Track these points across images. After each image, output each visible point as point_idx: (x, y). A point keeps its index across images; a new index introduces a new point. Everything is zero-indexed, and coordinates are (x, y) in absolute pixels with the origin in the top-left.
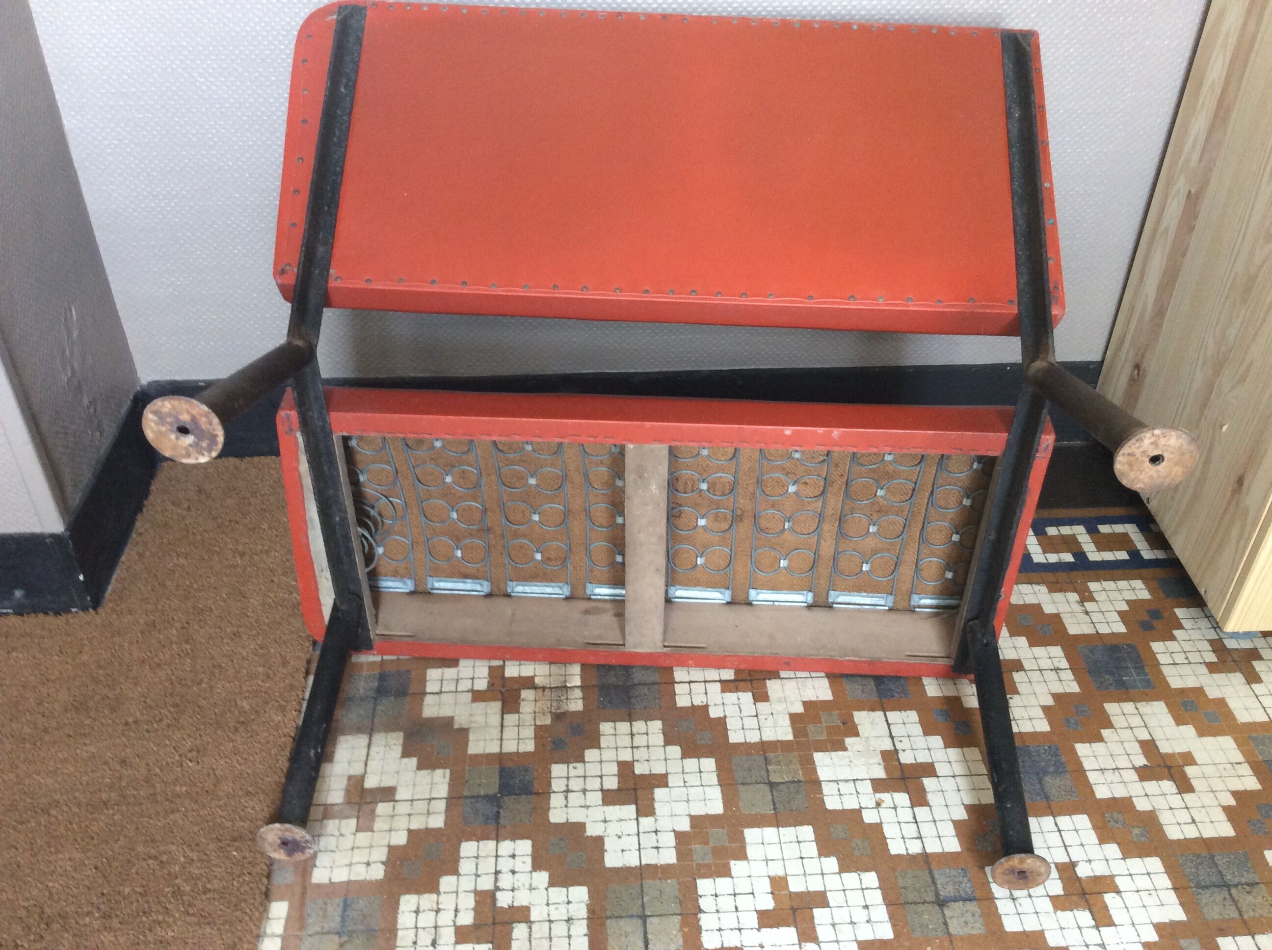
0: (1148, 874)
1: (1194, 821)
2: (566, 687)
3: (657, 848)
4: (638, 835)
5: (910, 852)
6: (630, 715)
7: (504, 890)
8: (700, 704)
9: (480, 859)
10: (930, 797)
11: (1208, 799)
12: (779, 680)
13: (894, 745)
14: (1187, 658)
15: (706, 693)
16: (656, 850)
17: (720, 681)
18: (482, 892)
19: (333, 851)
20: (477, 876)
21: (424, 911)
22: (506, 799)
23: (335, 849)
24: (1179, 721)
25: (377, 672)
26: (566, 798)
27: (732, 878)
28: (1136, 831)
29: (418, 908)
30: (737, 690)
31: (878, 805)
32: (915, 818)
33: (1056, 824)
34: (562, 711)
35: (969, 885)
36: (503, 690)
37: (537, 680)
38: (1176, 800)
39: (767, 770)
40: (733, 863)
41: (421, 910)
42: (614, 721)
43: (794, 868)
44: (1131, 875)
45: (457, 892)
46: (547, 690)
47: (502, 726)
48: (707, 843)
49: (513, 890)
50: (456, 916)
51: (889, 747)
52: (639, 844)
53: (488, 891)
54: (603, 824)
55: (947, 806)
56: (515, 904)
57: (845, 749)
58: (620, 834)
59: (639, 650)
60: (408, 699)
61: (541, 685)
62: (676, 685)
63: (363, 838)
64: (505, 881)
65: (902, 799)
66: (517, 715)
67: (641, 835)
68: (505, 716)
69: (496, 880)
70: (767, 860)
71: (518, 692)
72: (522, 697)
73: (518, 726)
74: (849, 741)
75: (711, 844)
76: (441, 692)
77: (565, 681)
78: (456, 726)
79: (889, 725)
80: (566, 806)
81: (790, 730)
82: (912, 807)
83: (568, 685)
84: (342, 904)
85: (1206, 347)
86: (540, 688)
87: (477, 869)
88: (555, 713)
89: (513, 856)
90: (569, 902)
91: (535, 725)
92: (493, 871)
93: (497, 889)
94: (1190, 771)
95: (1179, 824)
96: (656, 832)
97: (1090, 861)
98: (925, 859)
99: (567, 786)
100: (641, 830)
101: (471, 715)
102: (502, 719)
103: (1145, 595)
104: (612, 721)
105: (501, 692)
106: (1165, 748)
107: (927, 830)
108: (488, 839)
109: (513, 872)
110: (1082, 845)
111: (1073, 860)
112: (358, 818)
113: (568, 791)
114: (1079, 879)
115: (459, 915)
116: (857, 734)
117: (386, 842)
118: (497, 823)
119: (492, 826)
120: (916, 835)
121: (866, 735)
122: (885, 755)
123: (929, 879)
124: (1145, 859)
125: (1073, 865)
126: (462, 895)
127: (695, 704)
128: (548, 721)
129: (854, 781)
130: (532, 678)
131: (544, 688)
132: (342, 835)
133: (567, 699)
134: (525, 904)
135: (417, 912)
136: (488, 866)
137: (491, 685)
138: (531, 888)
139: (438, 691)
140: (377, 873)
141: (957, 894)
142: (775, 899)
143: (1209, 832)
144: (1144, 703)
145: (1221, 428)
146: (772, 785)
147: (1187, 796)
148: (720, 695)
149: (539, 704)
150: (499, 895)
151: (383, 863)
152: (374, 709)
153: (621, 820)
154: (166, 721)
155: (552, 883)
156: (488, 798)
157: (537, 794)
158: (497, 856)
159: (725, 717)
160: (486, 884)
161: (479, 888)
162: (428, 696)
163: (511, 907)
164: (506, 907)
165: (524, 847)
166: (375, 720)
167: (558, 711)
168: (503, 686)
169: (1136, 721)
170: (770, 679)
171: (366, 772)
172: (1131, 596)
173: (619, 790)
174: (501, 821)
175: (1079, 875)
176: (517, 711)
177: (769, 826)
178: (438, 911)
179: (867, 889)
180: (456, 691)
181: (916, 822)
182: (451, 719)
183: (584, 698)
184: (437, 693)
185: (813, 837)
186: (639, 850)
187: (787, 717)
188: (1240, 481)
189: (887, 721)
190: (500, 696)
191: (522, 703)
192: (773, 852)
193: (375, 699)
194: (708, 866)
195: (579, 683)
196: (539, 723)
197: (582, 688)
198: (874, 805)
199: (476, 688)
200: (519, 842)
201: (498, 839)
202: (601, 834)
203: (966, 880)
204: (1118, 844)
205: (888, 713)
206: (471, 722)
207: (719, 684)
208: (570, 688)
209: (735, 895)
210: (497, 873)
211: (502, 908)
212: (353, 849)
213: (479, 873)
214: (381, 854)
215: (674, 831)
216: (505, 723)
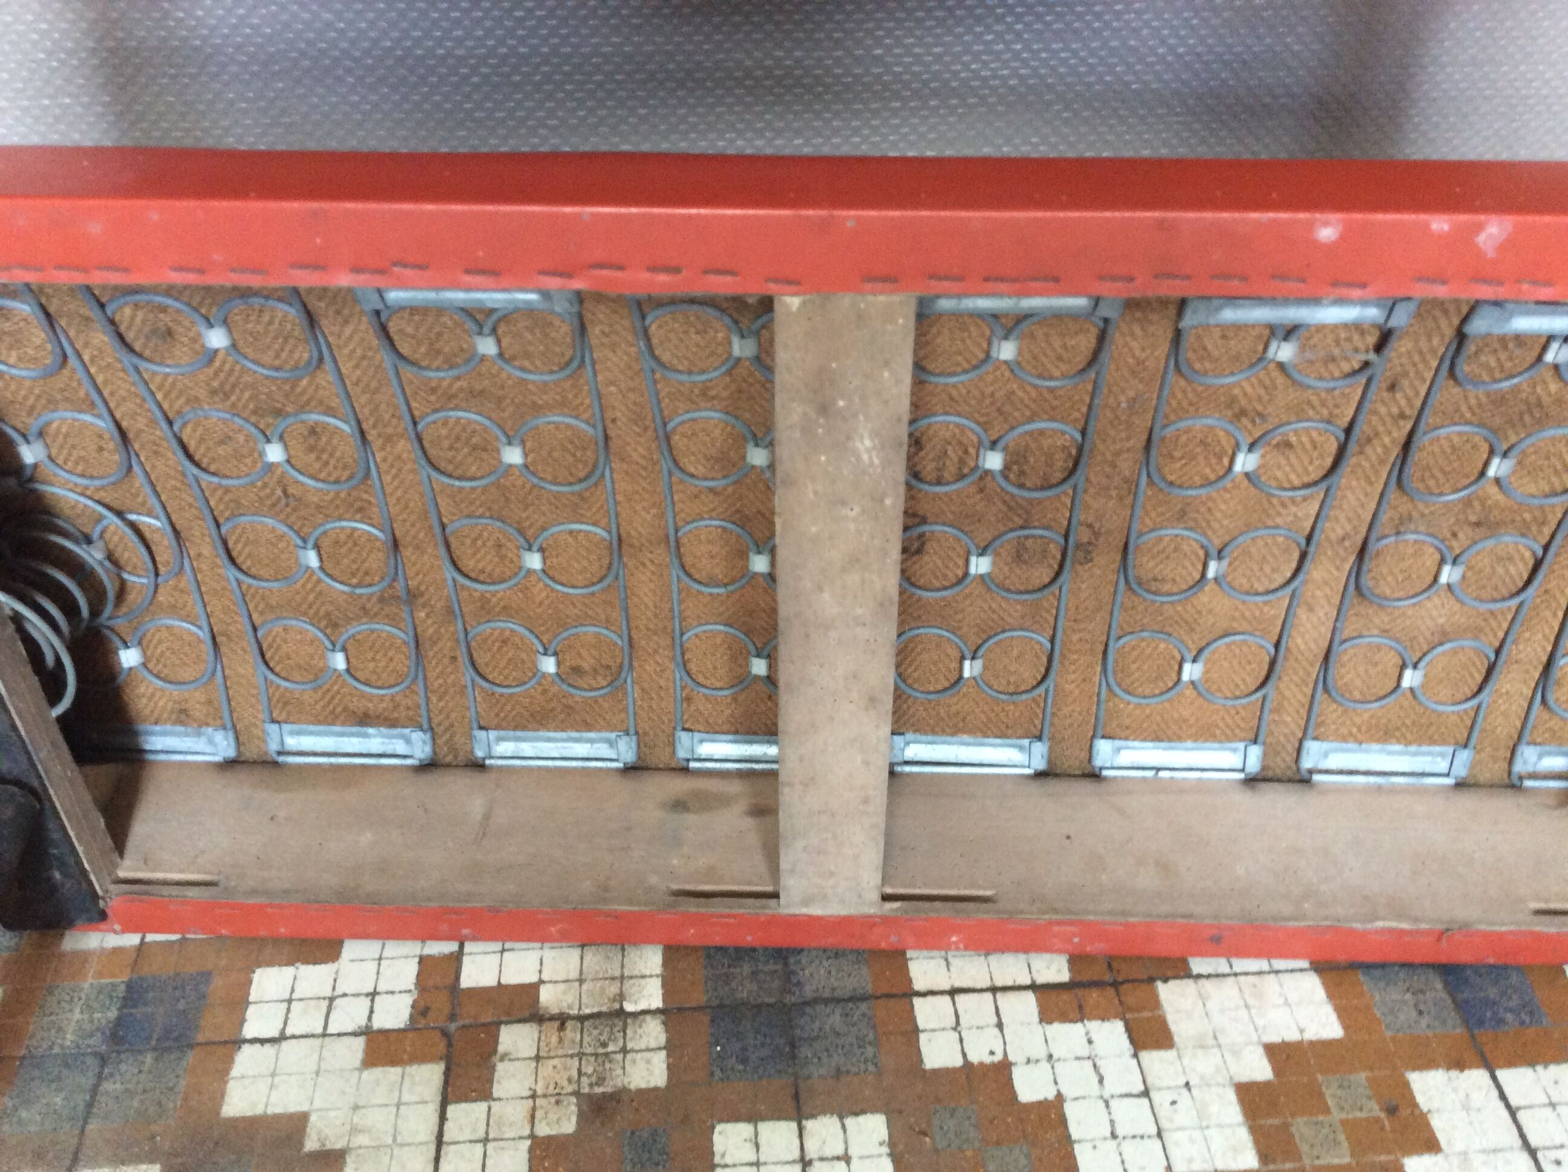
2: (621, 1013)
6: (796, 1097)
8: (988, 1059)
12: (1189, 982)
15: (1000, 1025)
17: (1033, 987)
25: (121, 979)
30: (1080, 1014)
34: (609, 1088)
36: (453, 1027)
37: (545, 996)
42: (753, 1118)
46: (569, 1024)
47: (439, 1141)
59: (816, 911)
60: (191, 1057)
61: (555, 1011)
62: (917, 1002)
66: (483, 1106)
68: (452, 1110)
71: (492, 1030)
72: (501, 1048)
73: (486, 1140)
74: (1414, 1168)
76: (282, 1038)
77: (621, 997)
78: (311, 1145)
79: (1512, 1112)
81: (1243, 1135)
83: (629, 1007)
86: (552, 1018)
88: (589, 1096)
91: (532, 1136)
101: (356, 1108)
102: (443, 1118)
104: (749, 1119)
105: (445, 1034)
116: (1431, 1145)
121: (1459, 1146)
127: (974, 1057)
128: (569, 1126)
130: (532, 990)
131: (562, 1020)
133: (624, 1051)
137: (420, 1011)
139: (275, 1033)
148: (1038, 1029)
149: (547, 1069)
152: (94, 1090)
159: (1060, 1098)
162: (246, 1049)
166: (91, 1127)
167: (598, 1090)
168: (452, 1017)
170: (1166, 980)
176: (485, 1094)
180: (324, 1035)
182: (298, 1123)
183: (670, 1047)
184: (272, 1040)
187: (1231, 1096)
189: (1503, 1097)
190: (442, 1047)
191: (500, 1067)
193: (103, 1060)
195: (657, 1002)
196: (542, 1129)
197: (666, 1014)
199: (381, 1022)
205: (1500, 1076)
206: (355, 1130)
207: (1030, 997)
208: (635, 1015)
216: (451, 1131)
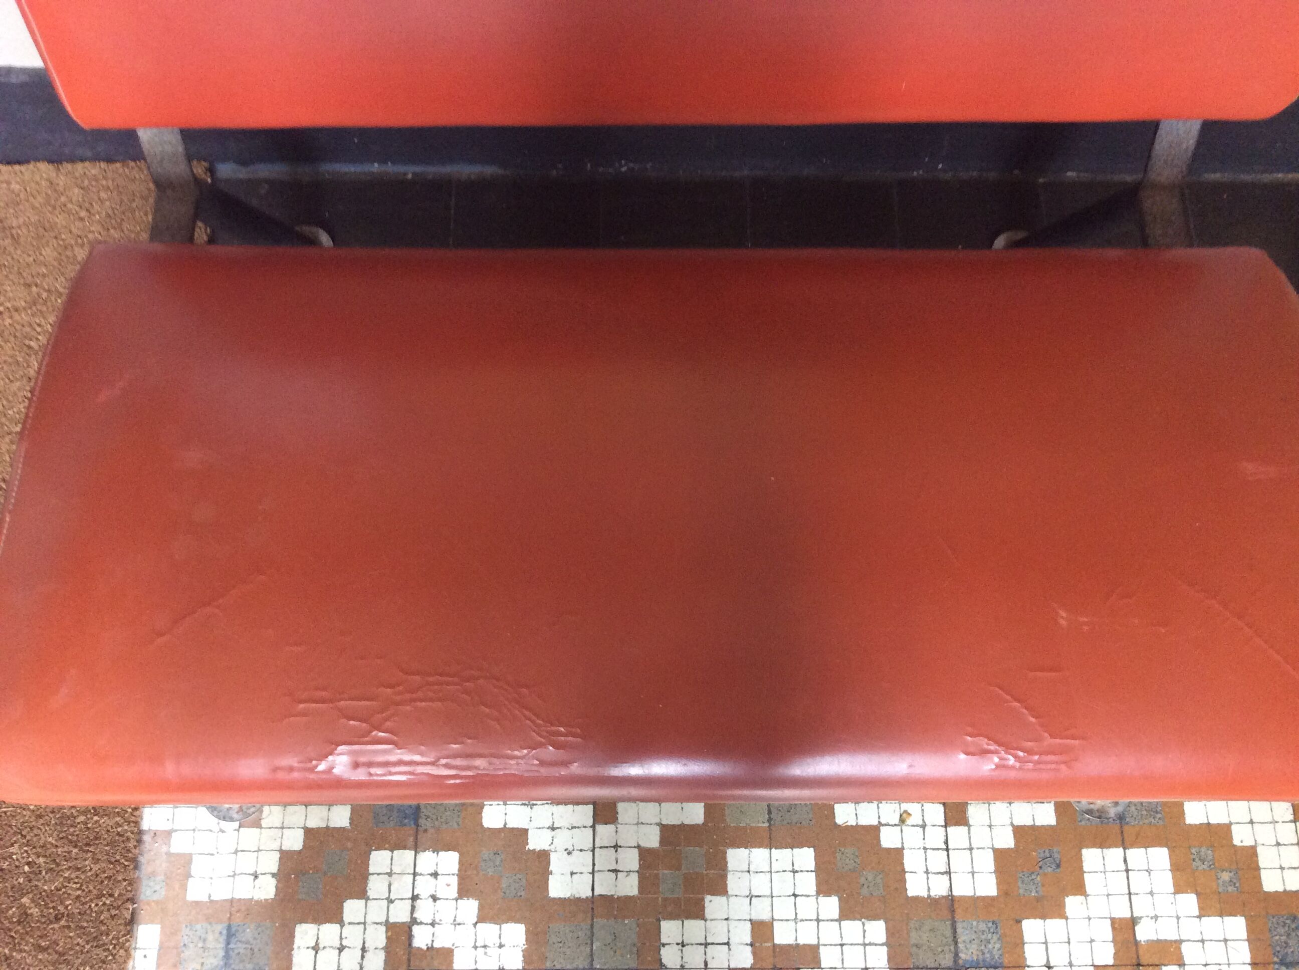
0: (1226, 941)
3: (616, 871)
4: (593, 850)
5: (932, 894)
7: (421, 923)
9: (394, 876)
10: (971, 818)
16: (613, 875)
18: (395, 924)
19: (212, 854)
20: (390, 901)
21: (324, 948)
23: (214, 850)
27: (705, 920)
28: (1226, 876)
29: (317, 944)
31: (903, 820)
32: (946, 843)
33: (1126, 861)
35: (998, 946)
38: (1289, 832)
40: (708, 900)
41: (321, 946)
43: (783, 909)
44: (1203, 941)
45: (364, 923)
48: (679, 868)
49: (433, 924)
50: (363, 957)
52: (594, 865)
53: (403, 923)
54: (550, 833)
55: (990, 826)
56: (436, 945)
58: (571, 849)
63: (249, 836)
64: (424, 911)
65: (935, 814)
67: (597, 850)
69: (413, 908)
70: (751, 897)
75: (684, 869)
80: (504, 801)
82: (946, 826)
84: (225, 932)
87: (390, 891)
89: (436, 876)
90: (501, 946)
92: (410, 896)
93: (414, 921)
95: (1282, 868)
96: (616, 847)
97: (1156, 917)
98: (951, 903)
100: (597, 843)
107: (960, 861)
108: (405, 848)
109: (435, 898)
110: (1151, 893)
111: (1136, 915)
114: (1136, 943)
115: (367, 955)
117: (276, 846)
118: (417, 825)
119: (410, 829)
120: (943, 869)
123: (950, 934)
124: (1226, 919)
125: (1133, 922)
126: (370, 929)
132: (222, 831)
134: (448, 945)
135: (316, 949)
136: (402, 887)
138: (456, 924)
140: (267, 889)
141: (981, 957)
142: (754, 953)
150: (416, 929)
151: (274, 875)
153: (573, 828)
155: (482, 918)
158: (415, 874)
160: (400, 914)
161: (391, 920)
163: (430, 949)
164: (425, 948)
165: (449, 861)
174: (422, 821)
175: (1139, 937)
177: (760, 846)
178: (341, 949)
179: (870, 944)
181: (947, 850)
185: (812, 867)
186: (593, 873)
192: (760, 885)
194: (678, 900)
198: (898, 821)
200: (442, 854)
201: (417, 848)
202: (547, 848)
203: (995, 937)
204: (1198, 895)
209: (706, 945)
210: (415, 898)
211: (419, 949)
212: (236, 852)
213: (393, 897)
214: (271, 863)
215: (638, 847)
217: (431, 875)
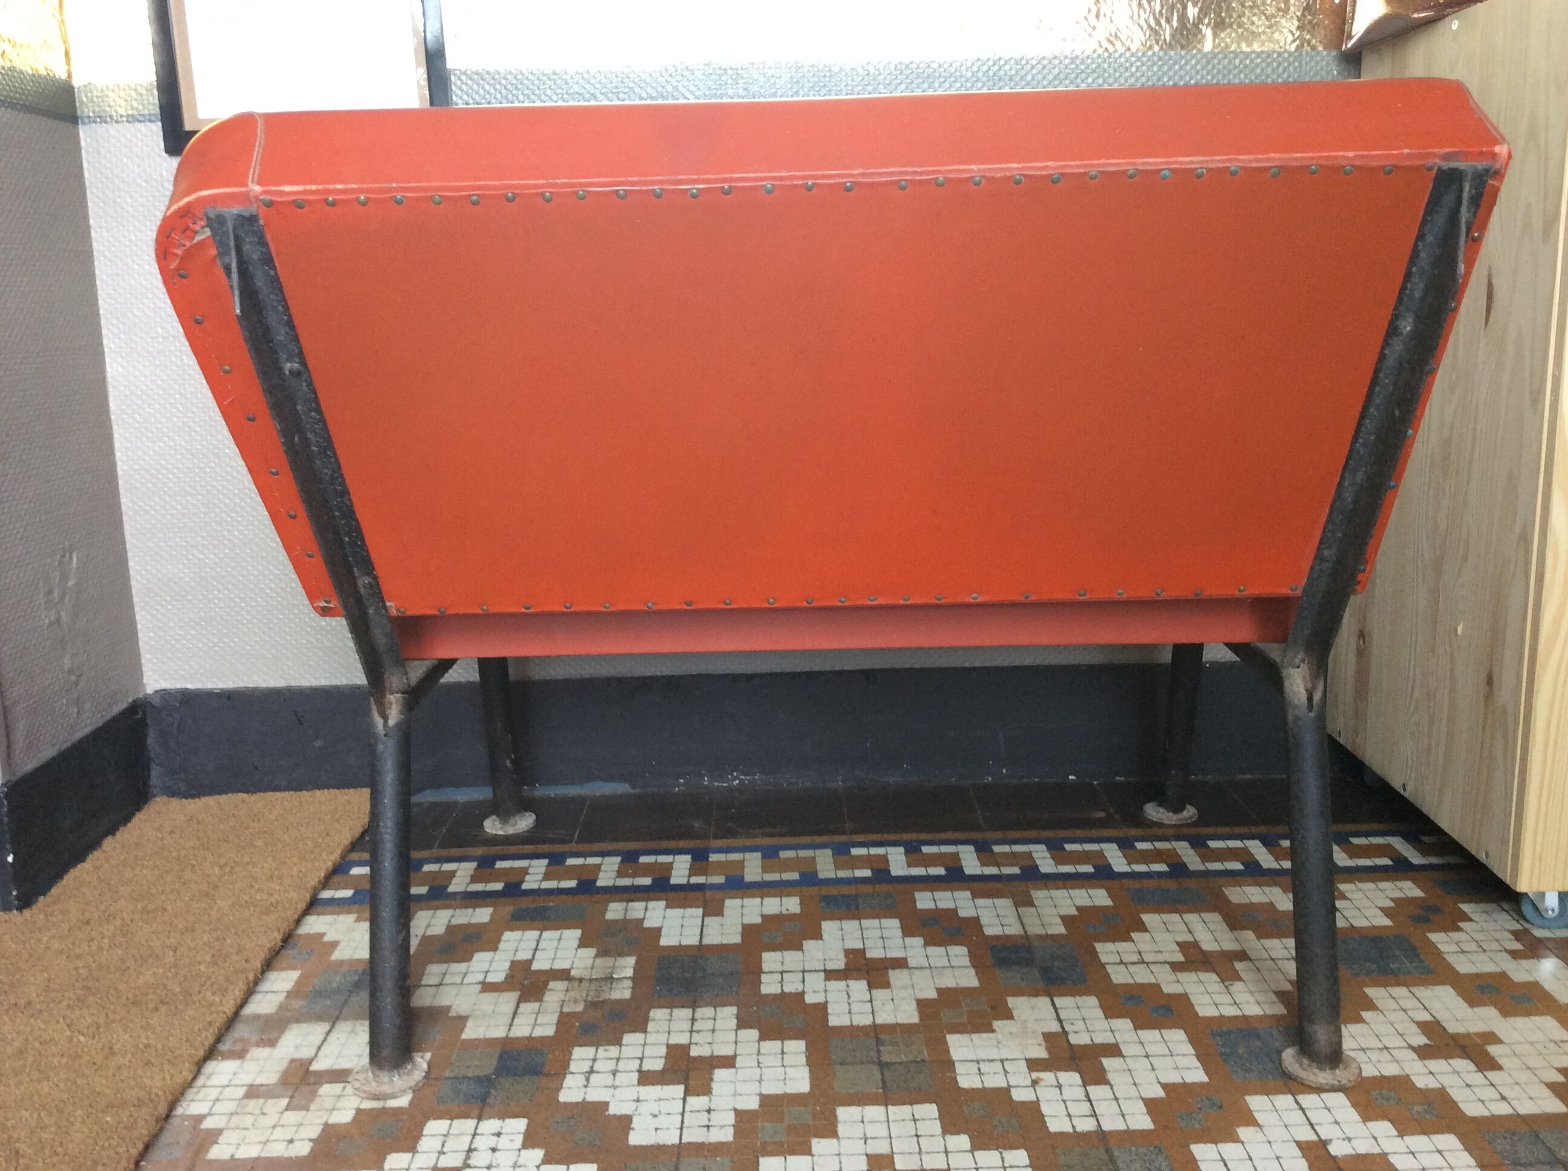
0: (1440, 1152)
1: (1503, 1098)
2: (611, 978)
3: (707, 1126)
4: (683, 1114)
5: (1079, 1130)
6: (694, 1002)
7: (475, 1167)
8: (794, 992)
9: (450, 1137)
10: (1110, 1076)
11: (1523, 1076)
12: (906, 971)
13: (1062, 1027)
14: (1481, 946)
15: (803, 982)
16: (705, 1129)
17: (824, 971)
18: (444, 1169)
19: (247, 1129)
20: (441, 1153)
22: (502, 1080)
23: (250, 1126)
24: (1473, 1003)
26: (588, 1079)
27: (812, 1155)
28: (1418, 1108)
30: (846, 978)
31: (1035, 1083)
32: (1087, 1096)
33: (1297, 1103)
34: (601, 999)
35: (1165, 1164)
36: (526, 981)
37: (573, 973)
38: (1477, 1078)
39: (879, 1051)
40: (815, 1142)
42: (671, 1007)
43: (904, 1146)
44: (1412, 1153)
45: (407, 1169)
46: (584, 982)
47: (515, 1013)
48: (781, 1120)
49: (489, 1167)
51: (1054, 1027)
52: (682, 1122)
53: (452, 1168)
54: (634, 1104)
55: (1135, 1084)
57: (993, 1031)
58: (656, 1113)
61: (578, 977)
62: (763, 976)
63: (292, 1117)
64: (480, 1159)
65: (1071, 1079)
66: (538, 1004)
67: (686, 1115)
68: (521, 1005)
69: (468, 1157)
70: (865, 1139)
71: (546, 984)
72: (549, 988)
73: (538, 1013)
74: (996, 1024)
75: (786, 1121)
76: (440, 985)
77: (612, 973)
78: (452, 1014)
79: (1056, 1009)
80: (586, 1086)
81: (916, 1014)
82: (1084, 1086)
83: (614, 976)
85: (1423, 555)
86: (576, 979)
87: (443, 1146)
88: (591, 1002)
89: (499, 1134)
91: (561, 1012)
92: (466, 1148)
93: (466, 1166)
94: (1493, 1050)
95: (1482, 1101)
96: (709, 1111)
97: (1349, 1139)
98: (1101, 1137)
99: (592, 1067)
100: (687, 1108)
101: (476, 1004)
102: (518, 1007)
103: (1417, 893)
104: (668, 1008)
105: (521, 983)
106: (1453, 1028)
107: (1105, 1107)
108: (467, 1117)
109: (494, 1150)
110: (1336, 1122)
111: (1323, 1138)
112: (292, 1097)
113: (592, 1071)
114: (1334, 1158)
116: (1010, 1018)
117: (322, 1121)
118: (484, 1102)
119: (475, 1106)
120: (1088, 1113)
121: (1024, 1018)
122: (1048, 1037)
123: (1106, 1157)
124: (1432, 1136)
125: (1323, 1143)
127: (787, 991)
128: (580, 1008)
129: (1002, 1061)
130: (567, 971)
131: (581, 980)
132: (263, 1114)
133: (611, 989)
136: (459, 1144)
137: (510, 977)
138: (516, 1166)
139: (437, 983)
140: (301, 1150)
143: (1526, 1108)
144: (1421, 988)
145: (1456, 631)
146: (883, 1066)
147: (1492, 1075)
148: (822, 982)
149: (571, 994)
151: (311, 1140)
152: (346, 1001)
153: (660, 1100)
154: (65, 1003)
155: (548, 1161)
156: (478, 1080)
157: (548, 1075)
158: (475, 1135)
159: (827, 1002)
160: (451, 1161)
161: (440, 1166)
162: (422, 988)
165: (518, 1126)
166: (344, 1010)
167: (596, 999)
168: (527, 978)
169: (1410, 1003)
170: (893, 969)
171: (316, 1055)
172: (1398, 894)
173: (664, 1071)
174: (491, 1101)
175: (1333, 1153)
176: (540, 1000)
177: (874, 1104)
180: (462, 984)
181: (1090, 1101)
182: (447, 1008)
183: (634, 988)
184: (436, 986)
185: (937, 1115)
186: (681, 1129)
187: (914, 1003)
188: (1490, 681)
189: (1054, 1005)
190: (519, 987)
191: (548, 993)
192: (876, 1130)
193: (351, 992)
194: (781, 1144)
195: (630, 975)
196: (566, 1010)
197: (633, 979)
198: (1029, 1083)
199: (490, 980)
200: (509, 1121)
201: (481, 1117)
202: (629, 1113)
203: (1160, 1158)
204: (1392, 1121)
205: (1055, 999)
206: (474, 1010)
207: (822, 974)
208: (618, 979)
210: (471, 1150)
212: (274, 1127)
213: (445, 1150)
214: (312, 1132)
215: (734, 1110)
216: (520, 1010)
217: (493, 1135)
